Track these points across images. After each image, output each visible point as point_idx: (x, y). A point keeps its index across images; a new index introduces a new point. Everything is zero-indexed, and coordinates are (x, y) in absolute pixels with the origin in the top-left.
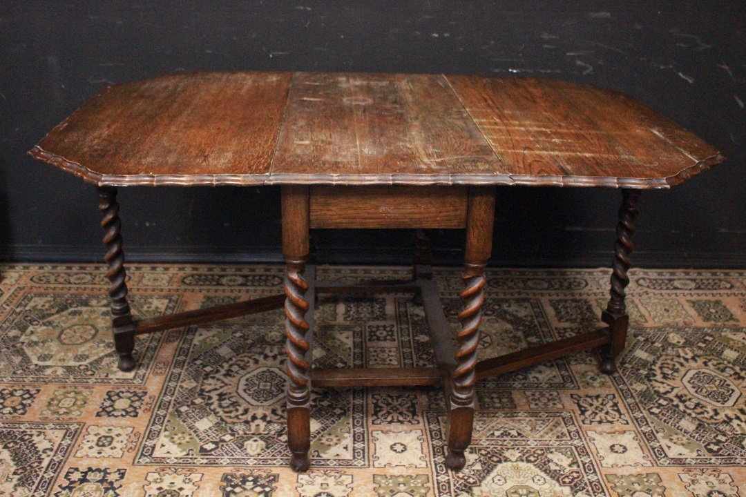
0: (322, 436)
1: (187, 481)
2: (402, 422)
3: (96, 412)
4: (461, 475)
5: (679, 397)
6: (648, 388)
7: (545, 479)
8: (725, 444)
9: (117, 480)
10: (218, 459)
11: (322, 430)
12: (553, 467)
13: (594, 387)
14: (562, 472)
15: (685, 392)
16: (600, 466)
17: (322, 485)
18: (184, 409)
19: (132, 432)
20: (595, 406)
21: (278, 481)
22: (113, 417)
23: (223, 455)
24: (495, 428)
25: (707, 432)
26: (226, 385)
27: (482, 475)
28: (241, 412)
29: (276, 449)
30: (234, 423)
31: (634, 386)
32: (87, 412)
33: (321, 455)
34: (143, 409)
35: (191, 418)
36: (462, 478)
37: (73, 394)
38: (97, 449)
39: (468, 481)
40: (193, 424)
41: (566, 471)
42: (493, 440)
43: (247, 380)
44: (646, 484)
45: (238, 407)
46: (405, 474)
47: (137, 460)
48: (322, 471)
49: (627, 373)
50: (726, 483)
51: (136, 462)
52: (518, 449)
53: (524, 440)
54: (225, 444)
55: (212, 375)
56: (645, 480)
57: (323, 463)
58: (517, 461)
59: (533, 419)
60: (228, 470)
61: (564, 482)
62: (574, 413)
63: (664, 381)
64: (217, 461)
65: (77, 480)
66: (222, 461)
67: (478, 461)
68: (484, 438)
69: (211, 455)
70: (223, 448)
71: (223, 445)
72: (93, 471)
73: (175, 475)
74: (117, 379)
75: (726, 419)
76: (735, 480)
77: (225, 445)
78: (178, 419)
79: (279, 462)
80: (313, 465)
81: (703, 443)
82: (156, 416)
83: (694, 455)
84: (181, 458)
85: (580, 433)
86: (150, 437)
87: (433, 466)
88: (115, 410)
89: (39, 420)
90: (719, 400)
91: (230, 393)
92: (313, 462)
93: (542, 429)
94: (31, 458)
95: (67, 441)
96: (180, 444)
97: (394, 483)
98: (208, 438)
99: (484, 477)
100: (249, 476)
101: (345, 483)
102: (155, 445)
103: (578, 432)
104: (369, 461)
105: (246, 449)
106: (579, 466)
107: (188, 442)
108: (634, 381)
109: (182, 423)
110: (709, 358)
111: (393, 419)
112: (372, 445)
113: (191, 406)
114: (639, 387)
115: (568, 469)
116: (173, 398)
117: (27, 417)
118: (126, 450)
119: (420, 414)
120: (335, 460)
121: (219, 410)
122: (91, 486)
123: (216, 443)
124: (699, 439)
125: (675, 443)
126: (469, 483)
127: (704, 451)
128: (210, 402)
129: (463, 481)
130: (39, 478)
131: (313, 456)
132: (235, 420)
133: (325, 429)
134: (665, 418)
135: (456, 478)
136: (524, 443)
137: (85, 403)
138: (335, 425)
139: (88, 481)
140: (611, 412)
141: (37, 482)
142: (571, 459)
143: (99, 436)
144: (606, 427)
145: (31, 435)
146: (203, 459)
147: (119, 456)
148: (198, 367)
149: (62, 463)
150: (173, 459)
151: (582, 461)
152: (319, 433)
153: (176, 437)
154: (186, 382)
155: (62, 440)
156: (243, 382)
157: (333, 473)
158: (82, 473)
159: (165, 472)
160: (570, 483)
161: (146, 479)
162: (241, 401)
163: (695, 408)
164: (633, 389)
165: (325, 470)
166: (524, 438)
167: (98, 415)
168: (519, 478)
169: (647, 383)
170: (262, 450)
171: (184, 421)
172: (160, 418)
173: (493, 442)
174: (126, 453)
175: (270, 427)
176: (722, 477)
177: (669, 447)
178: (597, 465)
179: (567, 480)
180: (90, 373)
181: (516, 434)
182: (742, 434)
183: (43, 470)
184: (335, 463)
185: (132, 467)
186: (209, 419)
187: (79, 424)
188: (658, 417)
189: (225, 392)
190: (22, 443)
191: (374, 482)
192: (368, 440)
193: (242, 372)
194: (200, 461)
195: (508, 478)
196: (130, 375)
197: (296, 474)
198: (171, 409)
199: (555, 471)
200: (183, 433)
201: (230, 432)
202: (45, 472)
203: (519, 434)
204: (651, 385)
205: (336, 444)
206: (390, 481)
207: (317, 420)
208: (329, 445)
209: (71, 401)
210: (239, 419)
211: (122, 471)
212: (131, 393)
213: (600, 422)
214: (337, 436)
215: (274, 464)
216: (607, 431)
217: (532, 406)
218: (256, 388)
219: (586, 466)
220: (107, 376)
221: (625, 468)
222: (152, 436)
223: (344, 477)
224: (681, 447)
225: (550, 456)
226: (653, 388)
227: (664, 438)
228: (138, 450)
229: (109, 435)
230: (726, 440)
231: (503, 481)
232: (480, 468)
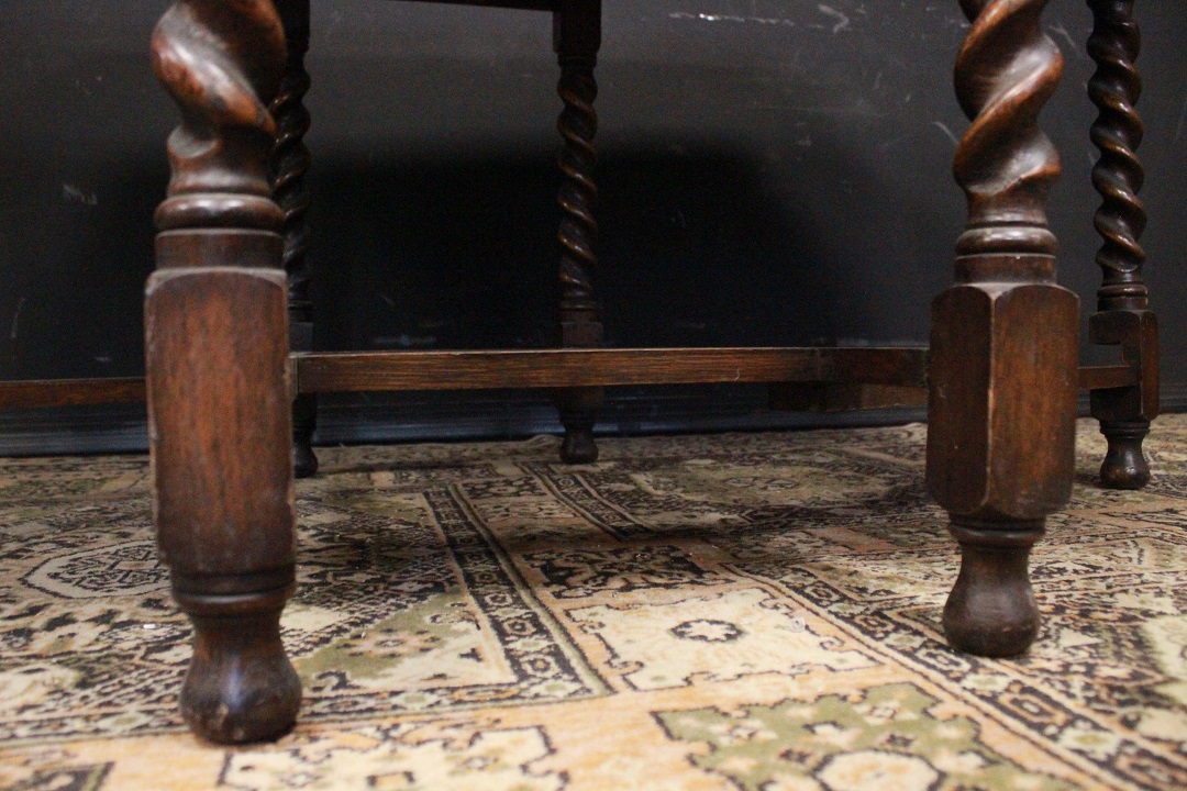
0: (358, 637)
2: (667, 586)
4: (1045, 664)
11: (352, 624)
27: (1129, 655)
28: (9, 613)
29: (126, 686)
33: (355, 682)
36: (1067, 672)
39: (1101, 673)
43: (75, 560)
46: (802, 693)
48: (370, 731)
57: (371, 703)
79: (130, 720)
80: (314, 714)
87: (902, 658)
92: (318, 707)
97: (775, 726)
99: (1147, 658)
101: (512, 760)
104: (601, 679)
111: (629, 583)
112: (584, 638)
119: (716, 570)
120: (432, 691)
126: (1112, 678)
129: (1079, 677)
131: (318, 689)
133: (369, 622)
138: (406, 611)
152: (339, 632)
156: (57, 563)
157: (428, 731)
162: (26, 594)
165: (386, 724)
170: (54, 692)
175: (123, 635)
184: (432, 698)
191: (672, 738)
192: (562, 629)
193: (63, 551)
197: (218, 755)
205: (424, 650)
206: (754, 723)
207: (329, 607)
208: (393, 656)
214: (422, 632)
215: (97, 731)
218: (101, 569)
223: (492, 740)
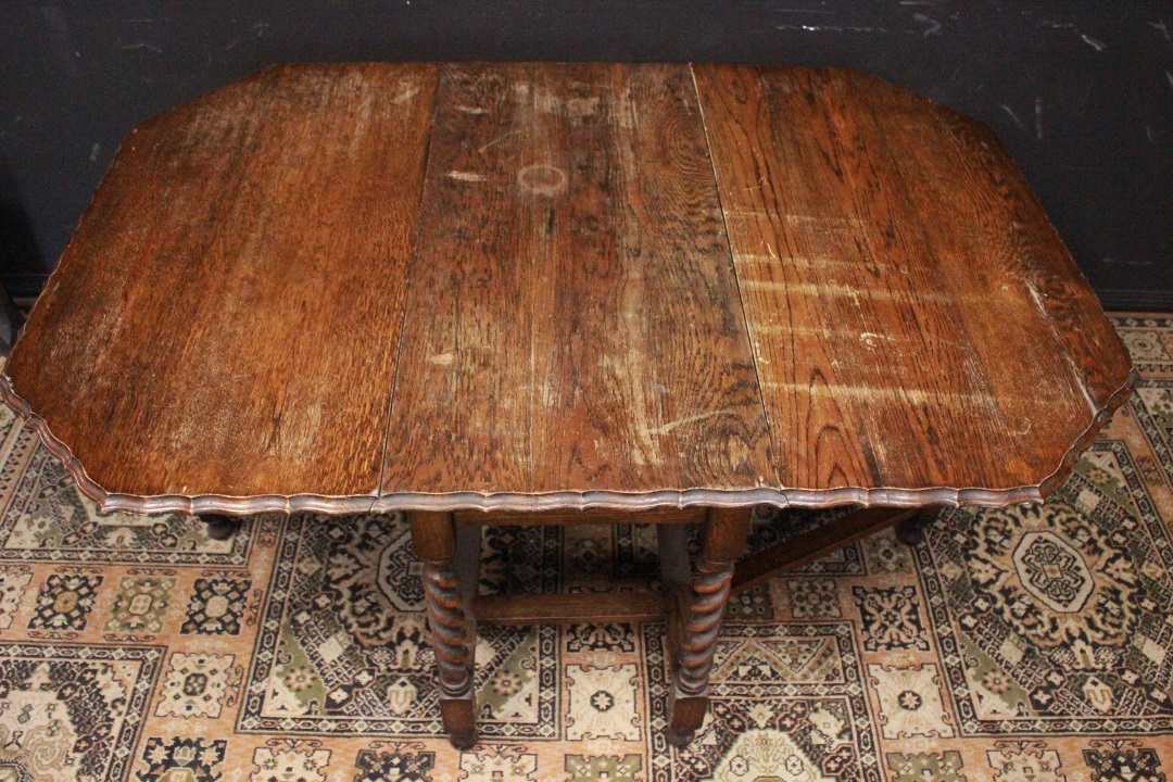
0: (496, 675)
1: (309, 765)
2: (608, 647)
3: (181, 624)
4: (686, 755)
5: (1005, 592)
6: (964, 574)
7: (802, 764)
8: (1058, 691)
9: (214, 763)
10: (350, 721)
11: (497, 664)
12: (816, 740)
13: (888, 571)
14: (827, 750)
15: (1015, 582)
16: (881, 737)
17: (494, 772)
18: (303, 617)
19: (231, 666)
20: (884, 612)
21: (433, 767)
22: (204, 634)
23: (358, 714)
24: (741, 660)
25: (1037, 666)
26: (362, 567)
27: (715, 756)
28: (382, 624)
29: (432, 702)
30: (372, 647)
31: (945, 569)
32: (169, 623)
33: (495, 714)
34: (245, 617)
35: (313, 637)
36: (688, 762)
37: (147, 588)
38: (185, 698)
39: (696, 766)
40: (317, 649)
41: (834, 746)
42: (735, 685)
43: (391, 557)
44: (942, 772)
45: (379, 615)
46: (609, 753)
47: (240, 723)
48: (495, 747)
49: (938, 541)
50: (1050, 770)
51: (239, 727)
52: (770, 703)
53: (779, 685)
54: (360, 690)
55: (341, 547)
56: (941, 764)
57: (496, 729)
58: (767, 727)
59: (795, 640)
60: (365, 743)
61: (829, 770)
62: (854, 628)
63: (987, 557)
64: (350, 725)
65: (160, 762)
66: (356, 726)
67: (712, 727)
68: (723, 681)
69: (342, 713)
70: (359, 700)
71: (357, 693)
72: (181, 745)
73: (292, 753)
74: (209, 554)
75: (1066, 639)
76: (1064, 764)
77: (360, 694)
78: (295, 639)
79: (436, 727)
80: (482, 733)
81: (1029, 688)
82: (265, 633)
83: (1013, 713)
84: (301, 719)
85: (860, 668)
86: (257, 676)
87: (649, 737)
88: (207, 619)
89: (104, 641)
90: (1062, 597)
91: (368, 586)
93: (806, 661)
94: (96, 719)
95: (144, 685)
96: (298, 690)
97: (592, 771)
98: (337, 679)
99: (718, 761)
100: (393, 756)
101: (526, 771)
102: (264, 692)
103: (856, 667)
104: (560, 729)
105: (389, 702)
106: (851, 738)
107: (309, 687)
108: (947, 558)
109: (300, 647)
110: (1057, 507)
111: (597, 641)
112: (565, 693)
113: (314, 613)
114: (951, 571)
115: (837, 742)
116: (287, 596)
117: (88, 635)
118: (224, 702)
119: (635, 630)
120: (513, 724)
121: (352, 620)
122: (180, 773)
123: (347, 689)
124: (1024, 680)
125: (990, 689)
126: (696, 770)
127: (1028, 707)
128: (339, 603)
129: (688, 767)
130: (109, 758)
131: (483, 717)
132: (374, 642)
133: (501, 662)
134: (981, 637)
135: (678, 759)
136: (779, 690)
137: (166, 605)
138: (515, 652)
139: (176, 764)
140: (907, 624)
141: (107, 765)
142: (842, 722)
143: (187, 675)
144: (896, 656)
145: (95, 672)
146: (330, 721)
147: (216, 715)
148: (322, 529)
149: (139, 729)
150: (289, 720)
151: (857, 726)
152: (491, 669)
153: (293, 676)
154: (305, 562)
155: (137, 682)
156: (385, 562)
157: (509, 751)
158: (167, 748)
159: (280, 747)
160: (837, 770)
161: (253, 762)
162: (384, 602)
163: (1025, 616)
164: (942, 575)
165: (499, 743)
166: (780, 682)
167: (185, 631)
168: (767, 761)
169: (964, 563)
170: (412, 702)
171: (303, 644)
172: (270, 637)
173: (735, 690)
174: (225, 708)
175: (424, 657)
176: (1048, 756)
177: (980, 697)
178: (878, 735)
179: (833, 766)
180: (169, 541)
181: (769, 673)
182: (1085, 670)
183: (114, 742)
184: (513, 729)
185: (234, 737)
186: (337, 639)
187: (158, 648)
188: (971, 635)
189: (360, 583)
190: (83, 687)
191: (566, 770)
192: (561, 683)
193: (383, 539)
194: (326, 725)
195: (751, 762)
196: (226, 546)
197: (458, 753)
198: (284, 619)
199: (818, 746)
200: (303, 668)
201: (367, 666)
202: (117, 747)
203: (774, 673)
204: (969, 568)
205: (516, 691)
206: (589, 767)
207: (490, 641)
208: (506, 695)
209: (145, 601)
210: (380, 639)
211: (221, 745)
212: (229, 584)
213: (890, 646)
214: (517, 676)
215: (428, 732)
216: (898, 665)
217: (797, 613)
218: (404, 574)
219: (862, 735)
220: (194, 548)
221: (914, 740)
222: (261, 674)
223: (524, 759)
224: (998, 696)
225: (813, 718)
226: (972, 574)
227: (975, 678)
228: (242, 702)
229: (200, 672)
230: (1062, 683)
231: (744, 767)
232: (714, 743)
